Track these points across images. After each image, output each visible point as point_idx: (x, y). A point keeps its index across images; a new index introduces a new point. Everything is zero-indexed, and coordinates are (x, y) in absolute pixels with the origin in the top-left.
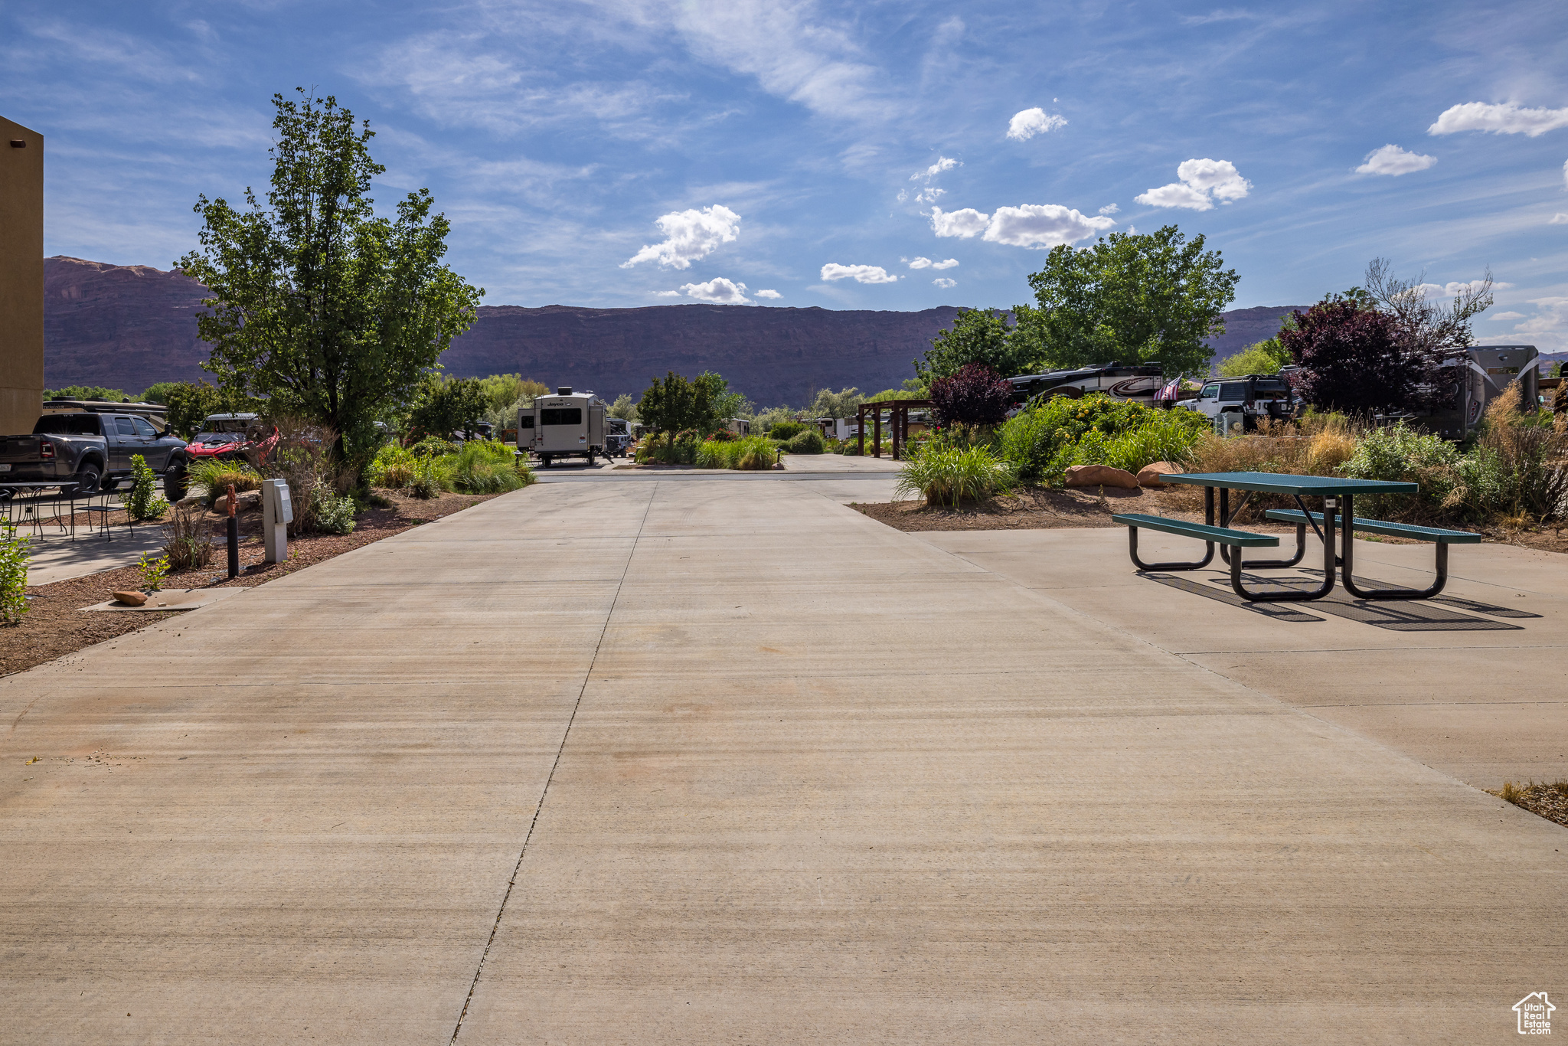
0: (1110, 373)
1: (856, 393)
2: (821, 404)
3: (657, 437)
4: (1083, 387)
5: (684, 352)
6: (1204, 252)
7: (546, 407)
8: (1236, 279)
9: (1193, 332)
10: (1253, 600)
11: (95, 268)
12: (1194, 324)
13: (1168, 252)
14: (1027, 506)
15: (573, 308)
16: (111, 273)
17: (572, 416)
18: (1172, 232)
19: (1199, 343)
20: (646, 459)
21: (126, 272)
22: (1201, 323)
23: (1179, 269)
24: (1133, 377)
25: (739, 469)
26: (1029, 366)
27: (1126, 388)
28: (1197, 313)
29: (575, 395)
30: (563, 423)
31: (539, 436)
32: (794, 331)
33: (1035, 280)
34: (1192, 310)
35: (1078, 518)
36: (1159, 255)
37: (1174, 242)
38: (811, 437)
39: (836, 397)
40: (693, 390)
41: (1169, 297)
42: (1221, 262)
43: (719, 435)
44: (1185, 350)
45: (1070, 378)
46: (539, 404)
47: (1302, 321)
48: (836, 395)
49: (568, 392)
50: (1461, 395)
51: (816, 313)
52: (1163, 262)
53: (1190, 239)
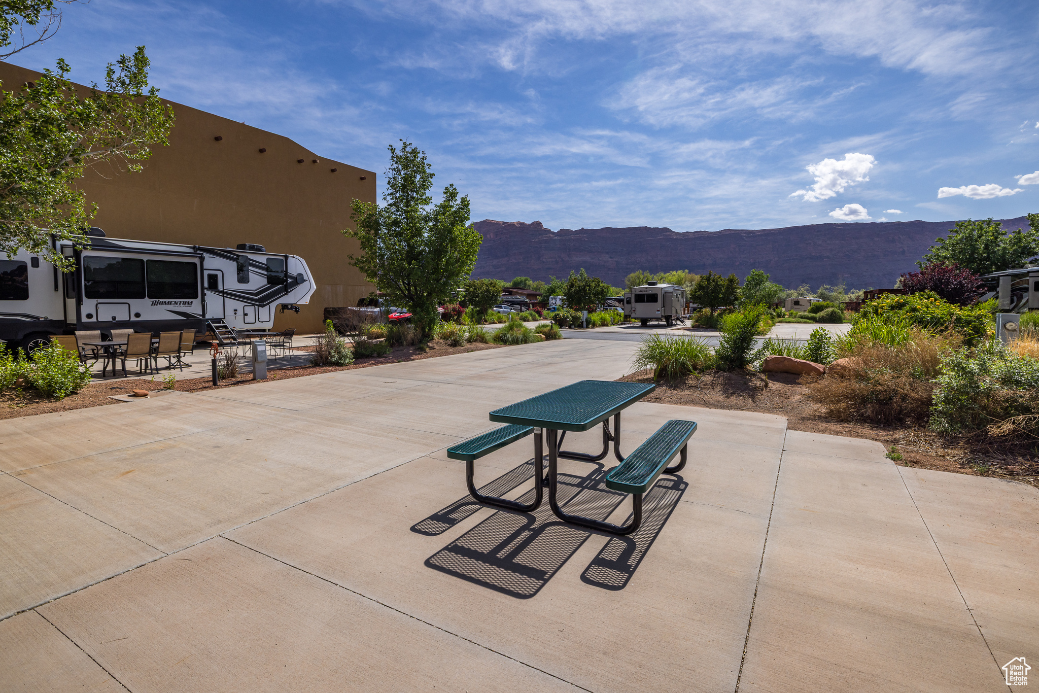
3: (701, 311)
5: (813, 254)
11: (500, 224)
15: (739, 230)
16: (506, 226)
17: (653, 298)
21: (512, 225)
30: (647, 302)
31: (634, 309)
32: (899, 238)
38: (833, 312)
46: (633, 291)
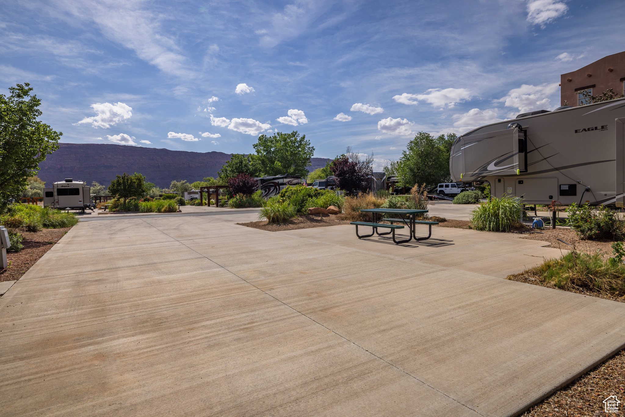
0: (286, 178)
1: (186, 182)
2: (173, 186)
3: (118, 200)
4: (278, 182)
5: (106, 164)
6: (305, 140)
7: (59, 188)
8: (314, 149)
9: (303, 165)
10: (398, 243)
12: (303, 163)
13: (296, 139)
14: (302, 221)
17: (75, 191)
18: (296, 133)
19: (305, 169)
20: (114, 210)
22: (305, 163)
23: (299, 145)
24: (293, 179)
25: (162, 212)
26: (257, 174)
27: (291, 183)
28: (304, 159)
29: (74, 182)
30: (69, 195)
31: (56, 201)
33: (255, 146)
34: (303, 158)
35: (317, 224)
36: (293, 140)
37: (297, 136)
38: (180, 199)
39: (179, 184)
40: (135, 181)
41: (297, 154)
42: (310, 144)
43: (145, 199)
44: (301, 171)
45: (274, 179)
46: (56, 187)
47: (335, 164)
48: (178, 183)
49: (71, 181)
50: (371, 185)
51: (165, 151)
52: (294, 143)
53: (301, 136)
